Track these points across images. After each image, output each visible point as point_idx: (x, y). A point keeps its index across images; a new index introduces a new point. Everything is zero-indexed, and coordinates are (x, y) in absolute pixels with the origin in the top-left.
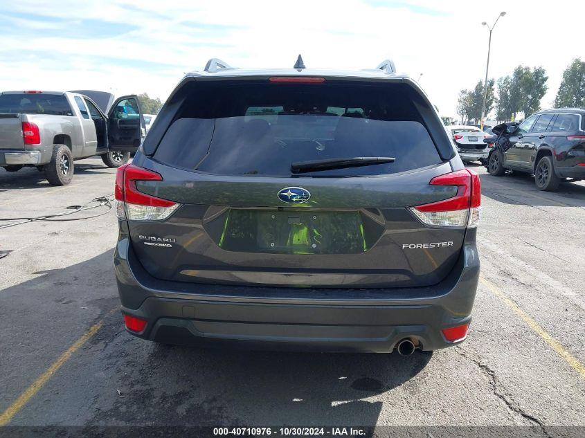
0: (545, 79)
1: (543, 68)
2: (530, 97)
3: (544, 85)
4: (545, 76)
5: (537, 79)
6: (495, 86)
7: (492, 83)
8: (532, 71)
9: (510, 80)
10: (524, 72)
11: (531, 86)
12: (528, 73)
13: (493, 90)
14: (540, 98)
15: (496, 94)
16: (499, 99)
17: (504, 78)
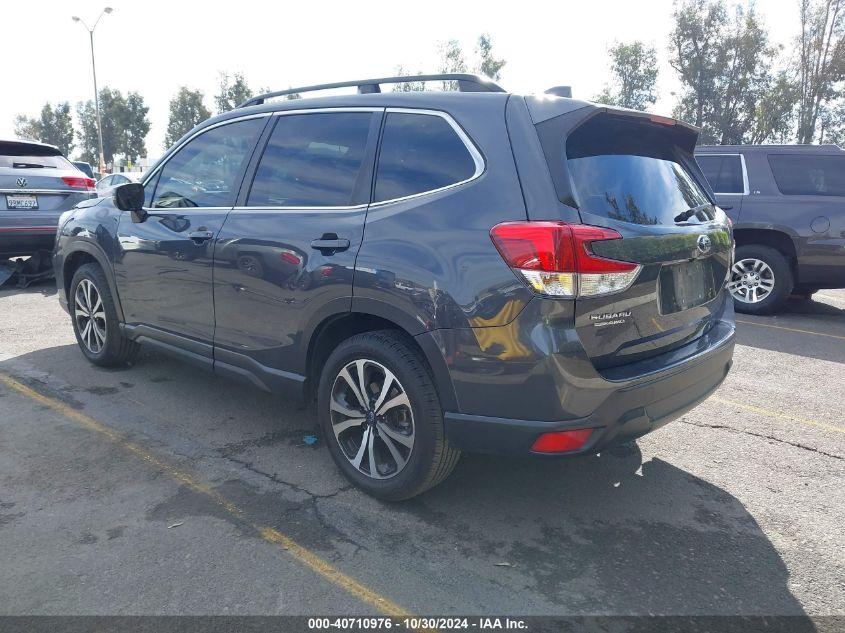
0: (145, 111)
1: (140, 94)
2: (129, 133)
3: (145, 118)
4: (144, 106)
5: (135, 108)
6: (73, 113)
7: (66, 109)
8: (125, 97)
9: (94, 107)
10: (113, 97)
11: (127, 119)
12: (119, 99)
13: (70, 119)
14: (143, 136)
15: (76, 124)
16: (84, 134)
17: (85, 104)
